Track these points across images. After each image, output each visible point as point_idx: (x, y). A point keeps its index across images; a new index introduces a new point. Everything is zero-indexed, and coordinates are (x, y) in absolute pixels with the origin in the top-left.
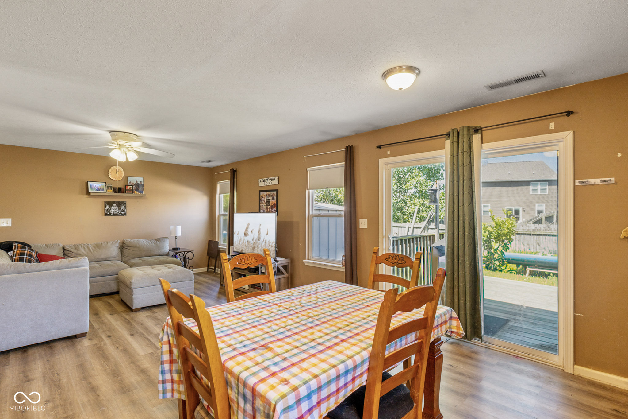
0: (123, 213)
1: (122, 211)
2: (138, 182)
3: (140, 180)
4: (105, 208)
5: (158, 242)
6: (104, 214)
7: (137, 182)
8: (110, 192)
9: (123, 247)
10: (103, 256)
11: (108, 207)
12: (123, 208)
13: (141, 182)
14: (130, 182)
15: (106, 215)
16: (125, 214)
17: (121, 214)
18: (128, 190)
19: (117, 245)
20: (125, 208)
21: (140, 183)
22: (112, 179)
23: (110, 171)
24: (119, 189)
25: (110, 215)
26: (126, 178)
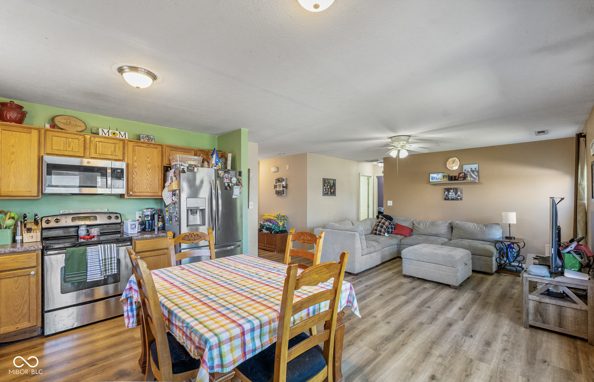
0: (459, 198)
1: (458, 196)
2: (473, 169)
3: (475, 166)
4: (445, 193)
5: (484, 227)
6: (444, 199)
7: (471, 169)
8: (446, 180)
9: (452, 228)
10: (434, 232)
11: (446, 193)
12: (459, 193)
13: (475, 168)
14: (465, 170)
15: (445, 199)
16: (461, 199)
17: (457, 198)
18: (461, 177)
19: (447, 224)
20: (461, 193)
21: (474, 170)
22: (449, 169)
23: (448, 162)
24: (455, 177)
25: (448, 199)
26: (461, 167)
